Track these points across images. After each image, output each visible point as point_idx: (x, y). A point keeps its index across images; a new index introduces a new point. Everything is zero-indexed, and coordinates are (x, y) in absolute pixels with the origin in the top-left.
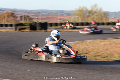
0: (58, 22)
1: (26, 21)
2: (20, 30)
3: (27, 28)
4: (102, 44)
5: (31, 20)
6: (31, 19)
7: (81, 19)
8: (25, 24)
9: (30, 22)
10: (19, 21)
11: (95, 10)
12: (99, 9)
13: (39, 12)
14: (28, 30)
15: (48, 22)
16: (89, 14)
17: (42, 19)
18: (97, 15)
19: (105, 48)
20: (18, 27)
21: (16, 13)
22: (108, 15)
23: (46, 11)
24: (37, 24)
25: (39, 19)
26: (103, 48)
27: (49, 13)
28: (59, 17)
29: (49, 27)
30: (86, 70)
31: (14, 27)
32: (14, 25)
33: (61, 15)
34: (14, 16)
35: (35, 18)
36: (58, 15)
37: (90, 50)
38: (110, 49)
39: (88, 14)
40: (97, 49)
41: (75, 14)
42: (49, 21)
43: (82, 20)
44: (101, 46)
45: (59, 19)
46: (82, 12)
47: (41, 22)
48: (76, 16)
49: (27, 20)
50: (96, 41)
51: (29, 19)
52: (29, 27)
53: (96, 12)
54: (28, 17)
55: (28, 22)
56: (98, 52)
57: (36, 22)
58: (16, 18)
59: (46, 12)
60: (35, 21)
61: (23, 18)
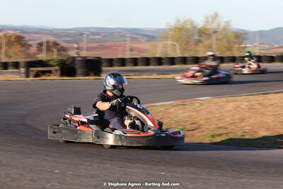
0: (128, 55)
1: (50, 54)
2: (37, 75)
3: (54, 71)
4: (231, 106)
5: (63, 53)
6: (64, 49)
7: (180, 49)
8: (48, 61)
9: (60, 58)
10: (35, 54)
11: (214, 26)
12: (222, 25)
13: (83, 34)
14: (55, 75)
15: (103, 57)
16: (200, 36)
17: (88, 49)
18: (217, 40)
19: (237, 117)
20: (32, 69)
21: (27, 37)
22: (244, 39)
23: (97, 32)
24: (77, 62)
25: (82, 50)
26: (233, 116)
27: (105, 36)
28: (128, 45)
29: (104, 68)
30: (192, 170)
31: (23, 70)
32: (22, 65)
33: (133, 39)
34: (23, 42)
35: (73, 48)
36: (125, 41)
37: (202, 122)
38: (250, 118)
39: (196, 37)
40: (219, 120)
41: (166, 38)
42: (105, 55)
43: (183, 50)
44: (229, 111)
45: (128, 49)
46: (183, 33)
47: (85, 57)
48: (170, 42)
49: (53, 52)
50: (216, 100)
51: (58, 50)
52: (57, 68)
53: (215, 32)
54: (56, 44)
55: (55, 56)
56: (220, 125)
57: (74, 58)
58: (28, 49)
59: (98, 34)
60: (73, 53)
61: (44, 47)
